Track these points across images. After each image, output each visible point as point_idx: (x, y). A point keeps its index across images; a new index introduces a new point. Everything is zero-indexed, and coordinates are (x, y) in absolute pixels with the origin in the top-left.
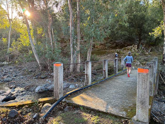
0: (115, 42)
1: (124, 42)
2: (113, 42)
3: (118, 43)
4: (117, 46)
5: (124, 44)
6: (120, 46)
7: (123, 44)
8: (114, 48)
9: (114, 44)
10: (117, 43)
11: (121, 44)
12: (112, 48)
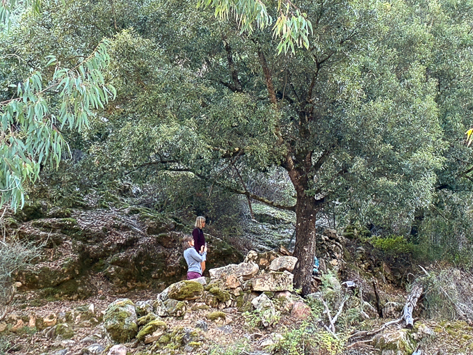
0: (65, 229)
1: (150, 231)
2: (47, 228)
3: (99, 238)
4: (88, 263)
5: (159, 242)
6: (122, 263)
7: (147, 247)
8: (58, 285)
9: (58, 242)
10: (86, 236)
11: (131, 243)
12: (47, 284)
